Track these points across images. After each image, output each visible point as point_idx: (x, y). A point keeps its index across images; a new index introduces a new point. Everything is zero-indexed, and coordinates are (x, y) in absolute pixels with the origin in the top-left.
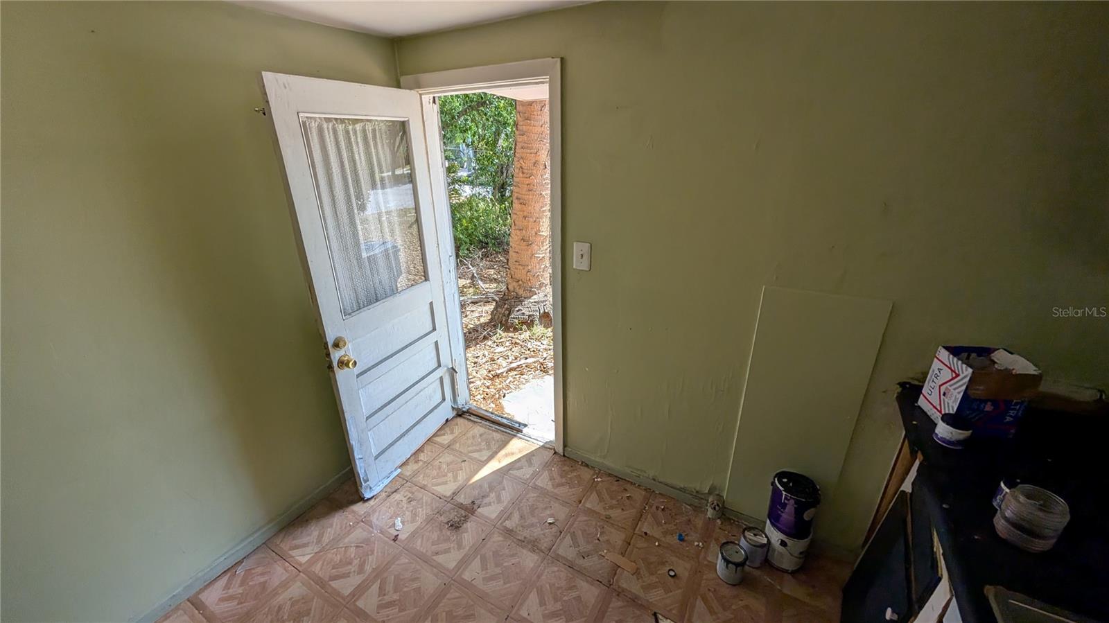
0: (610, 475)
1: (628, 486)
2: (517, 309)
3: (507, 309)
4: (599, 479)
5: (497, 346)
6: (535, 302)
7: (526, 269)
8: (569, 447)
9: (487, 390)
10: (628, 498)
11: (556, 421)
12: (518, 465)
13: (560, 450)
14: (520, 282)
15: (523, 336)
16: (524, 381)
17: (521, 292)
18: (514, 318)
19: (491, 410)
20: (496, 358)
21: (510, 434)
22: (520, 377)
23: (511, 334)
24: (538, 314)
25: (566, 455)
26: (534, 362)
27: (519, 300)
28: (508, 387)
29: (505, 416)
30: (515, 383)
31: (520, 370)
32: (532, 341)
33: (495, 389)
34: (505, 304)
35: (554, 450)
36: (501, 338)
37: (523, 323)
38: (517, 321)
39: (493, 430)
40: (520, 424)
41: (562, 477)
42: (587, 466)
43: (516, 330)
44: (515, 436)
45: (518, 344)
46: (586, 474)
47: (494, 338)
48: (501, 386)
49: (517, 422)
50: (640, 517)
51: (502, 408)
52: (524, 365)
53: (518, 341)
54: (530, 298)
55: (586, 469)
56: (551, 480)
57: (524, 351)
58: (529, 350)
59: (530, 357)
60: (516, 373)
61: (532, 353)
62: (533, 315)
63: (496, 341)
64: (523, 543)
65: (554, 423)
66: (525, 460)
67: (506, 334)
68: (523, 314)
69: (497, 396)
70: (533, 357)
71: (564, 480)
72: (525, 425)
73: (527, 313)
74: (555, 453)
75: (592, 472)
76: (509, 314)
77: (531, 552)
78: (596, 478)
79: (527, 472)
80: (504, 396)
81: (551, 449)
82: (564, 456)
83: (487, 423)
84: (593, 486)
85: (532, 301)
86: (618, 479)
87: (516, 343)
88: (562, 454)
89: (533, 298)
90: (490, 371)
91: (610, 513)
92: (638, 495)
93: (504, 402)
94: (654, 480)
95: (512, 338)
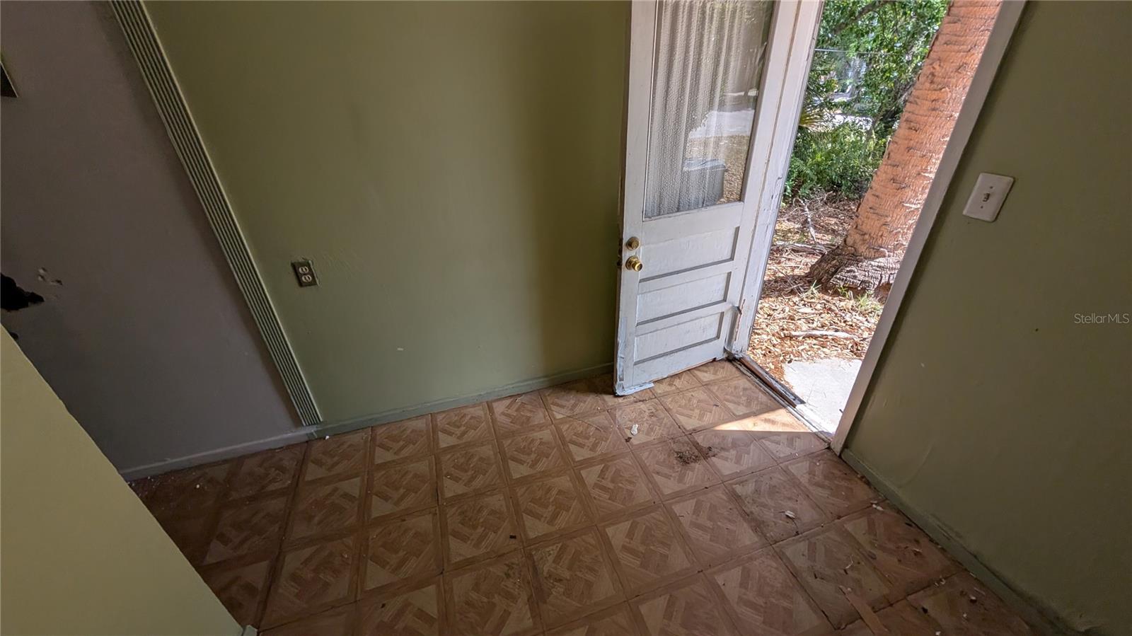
0: (899, 512)
1: (924, 541)
2: (848, 269)
3: (834, 266)
4: (879, 508)
5: (804, 305)
6: (878, 266)
7: (883, 221)
8: (851, 451)
9: (772, 348)
10: (916, 554)
11: (845, 413)
12: (775, 438)
13: (837, 448)
14: (867, 237)
15: (842, 304)
16: (823, 355)
17: (862, 249)
18: (839, 279)
19: (767, 370)
20: (797, 318)
21: (778, 402)
22: (819, 349)
23: (826, 297)
24: (877, 283)
25: (843, 457)
26: (846, 339)
27: (855, 258)
28: (799, 354)
29: (782, 382)
30: (809, 353)
31: (823, 342)
32: (854, 313)
33: (782, 350)
34: (834, 259)
35: (829, 444)
36: (812, 298)
37: (849, 288)
38: (842, 284)
39: (760, 390)
40: (796, 397)
41: (826, 477)
42: (868, 483)
43: (836, 293)
44: (785, 407)
45: (833, 311)
46: (862, 492)
47: (804, 295)
48: (791, 350)
49: (793, 394)
50: (927, 585)
51: (782, 373)
52: (830, 337)
53: (833, 307)
54: (873, 259)
55: (866, 487)
56: (809, 474)
57: (836, 321)
58: (845, 322)
59: (843, 331)
60: (815, 342)
61: (848, 327)
62: (869, 282)
63: (805, 299)
64: (747, 516)
65: (841, 414)
66: (786, 436)
67: (821, 295)
68: (855, 277)
69: (782, 358)
70: (847, 331)
71: (827, 483)
72: (802, 402)
73: (862, 278)
74: (829, 448)
75: (871, 495)
76: (835, 273)
77: (752, 530)
78: (876, 504)
79: (783, 451)
80: (790, 362)
81: (825, 442)
82: (840, 457)
83: (757, 380)
84: (866, 510)
85: (873, 263)
86: (910, 523)
87: (830, 309)
88: (838, 454)
89: (877, 260)
90: (783, 329)
91: (879, 554)
92: (935, 560)
93: (786, 366)
94: (975, 557)
95: (828, 302)
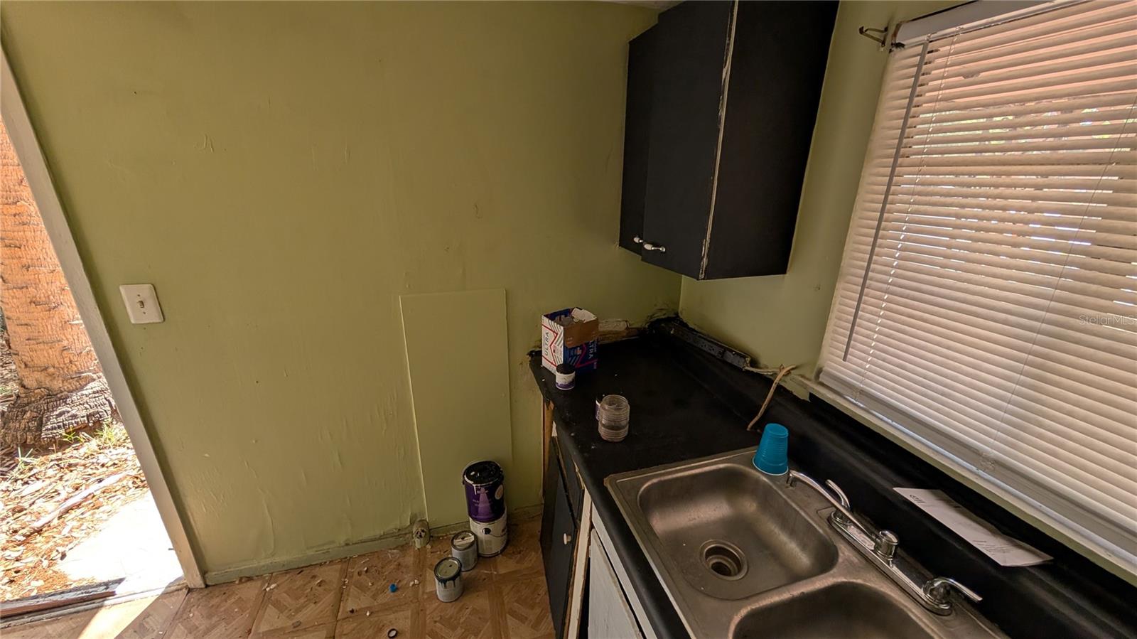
0: (287, 572)
1: (317, 571)
2: (56, 413)
3: (32, 419)
4: (273, 586)
5: (27, 483)
6: (94, 393)
7: (58, 347)
8: (211, 571)
9: (17, 564)
10: (320, 585)
11: (176, 547)
13: (198, 582)
14: (51, 370)
15: (82, 451)
16: (105, 516)
17: (57, 384)
18: (53, 428)
19: (34, 594)
20: (26, 505)
21: (86, 610)
22: (93, 514)
23: (53, 456)
24: (108, 408)
25: (209, 583)
26: (120, 480)
27: (55, 398)
28: (70, 538)
29: (72, 587)
30: (83, 527)
31: (93, 503)
32: (106, 451)
33: (37, 555)
34: (25, 412)
35: (187, 587)
36: (30, 470)
37: (77, 431)
38: (63, 432)
39: (46, 623)
40: (107, 585)
41: (210, 616)
42: (250, 579)
43: (63, 445)
44: (101, 607)
45: (76, 465)
46: (250, 592)
47: (15, 473)
48: (51, 544)
49: (100, 585)
50: (340, 596)
51: (64, 577)
52: (98, 493)
53: (72, 461)
54: (82, 388)
55: (249, 584)
56: (190, 633)
57: (91, 472)
58: (103, 466)
59: (108, 476)
60: (79, 511)
61: (112, 469)
62: (98, 413)
63: (20, 477)
65: (173, 552)
66: (131, 631)
67: (41, 459)
68: (74, 416)
69: (45, 563)
70: (113, 473)
71: (215, 619)
72: (120, 581)
73: (84, 413)
74: (190, 590)
75: (259, 583)
76: (41, 425)
78: (267, 587)
80: (63, 556)
81: (181, 589)
82: (207, 586)
84: (265, 598)
85: (84, 392)
86: (300, 570)
87: (70, 465)
88: (203, 586)
89: (88, 387)
90: (15, 532)
91: (300, 617)
92: (331, 574)
93: (61, 566)
94: (347, 545)
95: (60, 459)
